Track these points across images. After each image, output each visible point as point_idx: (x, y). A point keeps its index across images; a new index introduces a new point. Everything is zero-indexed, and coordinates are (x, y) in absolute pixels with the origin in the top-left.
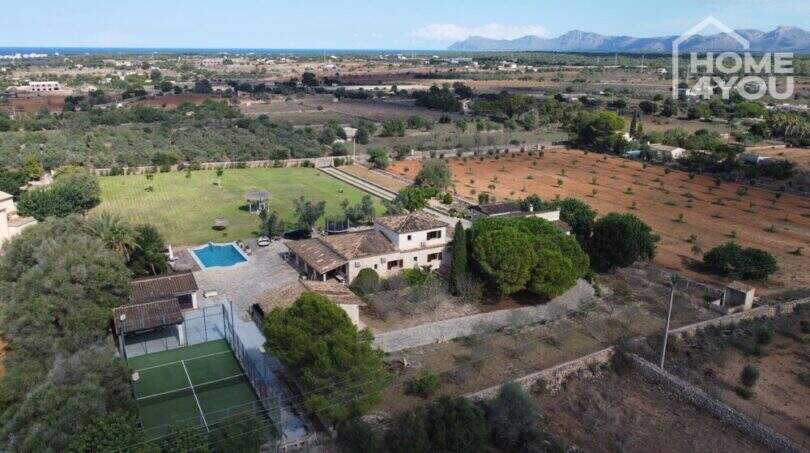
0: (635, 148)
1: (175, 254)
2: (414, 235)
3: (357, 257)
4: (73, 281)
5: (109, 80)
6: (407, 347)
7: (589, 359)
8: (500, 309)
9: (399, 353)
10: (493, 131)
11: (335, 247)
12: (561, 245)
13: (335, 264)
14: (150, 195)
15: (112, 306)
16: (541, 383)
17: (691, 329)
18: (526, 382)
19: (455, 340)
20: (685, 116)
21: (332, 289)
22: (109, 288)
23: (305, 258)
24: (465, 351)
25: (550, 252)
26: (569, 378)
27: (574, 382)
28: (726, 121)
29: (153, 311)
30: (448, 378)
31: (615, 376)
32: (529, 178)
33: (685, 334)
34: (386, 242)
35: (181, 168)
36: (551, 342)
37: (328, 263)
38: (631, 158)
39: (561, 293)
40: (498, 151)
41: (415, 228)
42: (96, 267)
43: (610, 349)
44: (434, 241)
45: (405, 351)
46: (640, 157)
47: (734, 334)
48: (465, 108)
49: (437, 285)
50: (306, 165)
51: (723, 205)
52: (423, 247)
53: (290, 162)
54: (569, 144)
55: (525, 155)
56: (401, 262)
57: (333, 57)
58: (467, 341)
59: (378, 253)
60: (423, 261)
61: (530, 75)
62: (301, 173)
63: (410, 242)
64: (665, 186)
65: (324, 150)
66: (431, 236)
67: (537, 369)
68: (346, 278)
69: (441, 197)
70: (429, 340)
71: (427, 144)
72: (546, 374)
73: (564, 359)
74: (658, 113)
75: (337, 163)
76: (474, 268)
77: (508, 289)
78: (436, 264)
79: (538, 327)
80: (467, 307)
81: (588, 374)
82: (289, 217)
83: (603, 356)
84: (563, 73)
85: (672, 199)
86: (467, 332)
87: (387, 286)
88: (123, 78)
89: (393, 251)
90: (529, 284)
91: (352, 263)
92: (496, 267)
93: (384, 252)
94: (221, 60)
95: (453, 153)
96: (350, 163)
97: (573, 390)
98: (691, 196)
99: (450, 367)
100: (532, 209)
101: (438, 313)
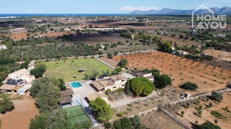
0: (175, 51)
1: (67, 84)
2: (119, 81)
3: (106, 86)
4: (51, 94)
5: (36, 27)
6: (117, 106)
7: (153, 109)
8: (136, 98)
9: (115, 108)
10: (140, 45)
11: (102, 84)
12: (149, 84)
13: (102, 88)
14: (57, 68)
15: (58, 98)
16: (143, 114)
17: (175, 103)
18: (140, 114)
19: (127, 105)
20: (191, 39)
21: (102, 94)
22: (57, 95)
23: (95, 86)
24: (129, 107)
25: (147, 86)
26: (148, 113)
27: (150, 114)
28: (202, 41)
29: (66, 99)
30: (125, 113)
31: (158, 113)
32: (147, 61)
33: (173, 104)
34: (113, 83)
35: (62, 59)
36: (146, 105)
37: (100, 88)
38: (173, 54)
39: (149, 95)
40: (140, 52)
41: (119, 80)
42: (55, 91)
43: (157, 107)
44: (123, 82)
45: (117, 107)
46: (175, 54)
47: (184, 103)
48: (133, 37)
49: (123, 92)
50: (92, 57)
51: (193, 69)
52: (121, 83)
53: (89, 57)
54: (159, 50)
55: (147, 53)
56: (116, 87)
57: (97, 17)
58: (129, 105)
59: (111, 85)
60: (121, 87)
61: (151, 24)
62: (91, 60)
63: (118, 82)
64: (180, 63)
65: (97, 53)
66: (123, 81)
67: (142, 111)
68: (104, 91)
69: (125, 68)
70: (121, 105)
71: (122, 50)
72: (144, 112)
73: (148, 109)
74: (184, 38)
75: (100, 57)
76: (131, 89)
77: (138, 94)
78: (123, 87)
79: (144, 102)
80: (130, 97)
81: (152, 112)
82: (90, 74)
83: (156, 109)
84: (161, 23)
85: (181, 67)
86: (129, 103)
87: (113, 92)
88: (40, 26)
89: (114, 85)
90: (142, 93)
91: (105, 88)
92: (135, 89)
93: (112, 85)
94: (65, 19)
95: (129, 53)
96: (103, 57)
97: (149, 115)
98: (186, 66)
99: (125, 110)
100: (146, 72)
101: (124, 99)
